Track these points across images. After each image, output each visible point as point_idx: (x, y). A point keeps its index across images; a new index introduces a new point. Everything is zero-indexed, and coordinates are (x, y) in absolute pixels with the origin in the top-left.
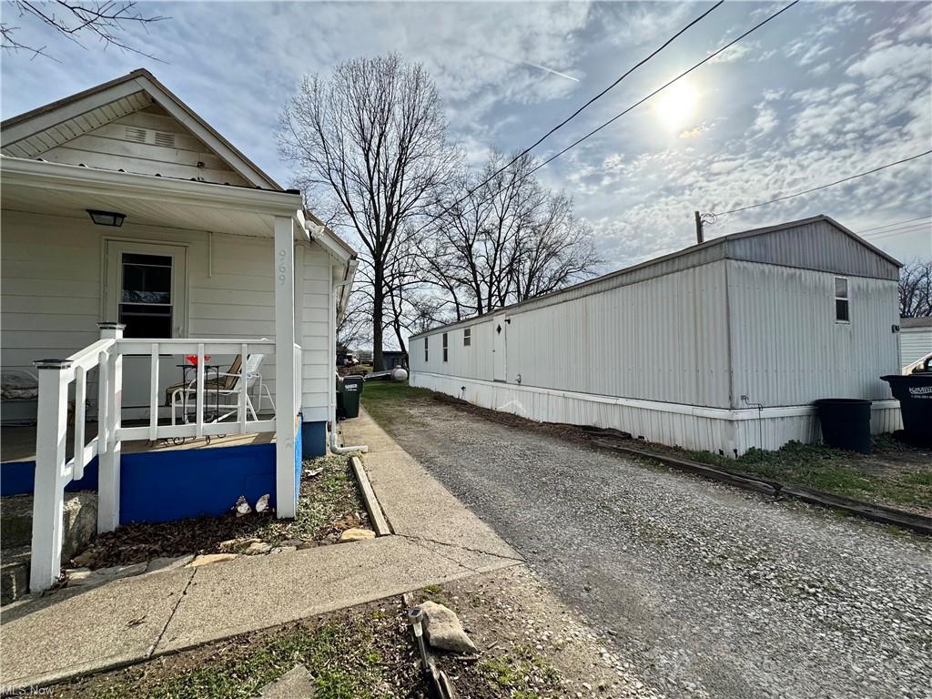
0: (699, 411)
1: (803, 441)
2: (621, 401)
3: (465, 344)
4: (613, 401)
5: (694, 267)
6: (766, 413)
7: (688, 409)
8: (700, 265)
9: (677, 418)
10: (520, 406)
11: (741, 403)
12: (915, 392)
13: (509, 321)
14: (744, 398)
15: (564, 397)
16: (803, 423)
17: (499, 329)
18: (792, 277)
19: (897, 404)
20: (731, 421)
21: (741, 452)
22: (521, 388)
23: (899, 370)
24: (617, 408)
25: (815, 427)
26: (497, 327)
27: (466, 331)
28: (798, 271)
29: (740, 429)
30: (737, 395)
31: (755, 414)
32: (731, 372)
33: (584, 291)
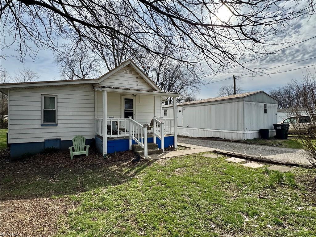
0: (238, 132)
1: (257, 138)
2: (220, 131)
3: (165, 115)
4: (218, 131)
5: (237, 102)
6: (250, 132)
7: (235, 132)
8: (239, 101)
9: (233, 134)
10: (188, 133)
11: (246, 130)
12: (278, 128)
13: (184, 109)
14: (246, 129)
15: (203, 130)
16: (257, 134)
17: (180, 111)
18: (256, 104)
19: (275, 130)
20: (244, 133)
21: (246, 140)
22: (189, 128)
23: (277, 123)
24: (219, 133)
25: (259, 135)
26: (179, 110)
27: (165, 111)
28: (257, 103)
29: (245, 135)
30: (245, 128)
31: (248, 132)
32: (244, 124)
33: (210, 104)
